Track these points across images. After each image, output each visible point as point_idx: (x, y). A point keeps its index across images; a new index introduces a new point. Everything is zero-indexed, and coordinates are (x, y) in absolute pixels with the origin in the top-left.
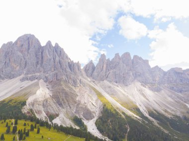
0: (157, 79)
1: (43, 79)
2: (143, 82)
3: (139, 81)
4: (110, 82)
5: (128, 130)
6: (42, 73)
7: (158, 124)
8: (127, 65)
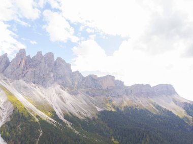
0: (76, 83)
2: (62, 85)
3: (59, 84)
4: (27, 82)
5: (41, 135)
7: (71, 126)
8: (49, 66)
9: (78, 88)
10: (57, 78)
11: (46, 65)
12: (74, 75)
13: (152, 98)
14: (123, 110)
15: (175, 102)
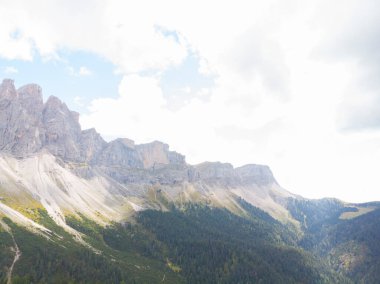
0: (89, 154)
2: (59, 155)
3: (52, 153)
5: (17, 258)
7: (84, 239)
8: (29, 113)
9: (92, 163)
10: (49, 141)
11: (25, 112)
12: (84, 136)
13: (234, 188)
14: (182, 209)
15: (273, 196)
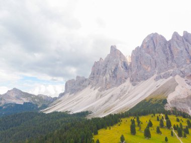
1: (179, 75)
6: (176, 68)
